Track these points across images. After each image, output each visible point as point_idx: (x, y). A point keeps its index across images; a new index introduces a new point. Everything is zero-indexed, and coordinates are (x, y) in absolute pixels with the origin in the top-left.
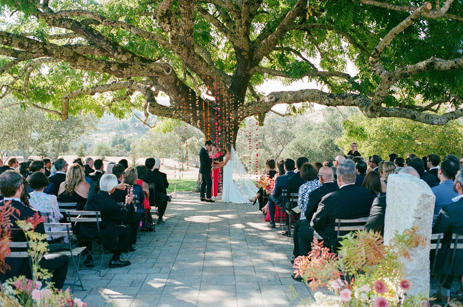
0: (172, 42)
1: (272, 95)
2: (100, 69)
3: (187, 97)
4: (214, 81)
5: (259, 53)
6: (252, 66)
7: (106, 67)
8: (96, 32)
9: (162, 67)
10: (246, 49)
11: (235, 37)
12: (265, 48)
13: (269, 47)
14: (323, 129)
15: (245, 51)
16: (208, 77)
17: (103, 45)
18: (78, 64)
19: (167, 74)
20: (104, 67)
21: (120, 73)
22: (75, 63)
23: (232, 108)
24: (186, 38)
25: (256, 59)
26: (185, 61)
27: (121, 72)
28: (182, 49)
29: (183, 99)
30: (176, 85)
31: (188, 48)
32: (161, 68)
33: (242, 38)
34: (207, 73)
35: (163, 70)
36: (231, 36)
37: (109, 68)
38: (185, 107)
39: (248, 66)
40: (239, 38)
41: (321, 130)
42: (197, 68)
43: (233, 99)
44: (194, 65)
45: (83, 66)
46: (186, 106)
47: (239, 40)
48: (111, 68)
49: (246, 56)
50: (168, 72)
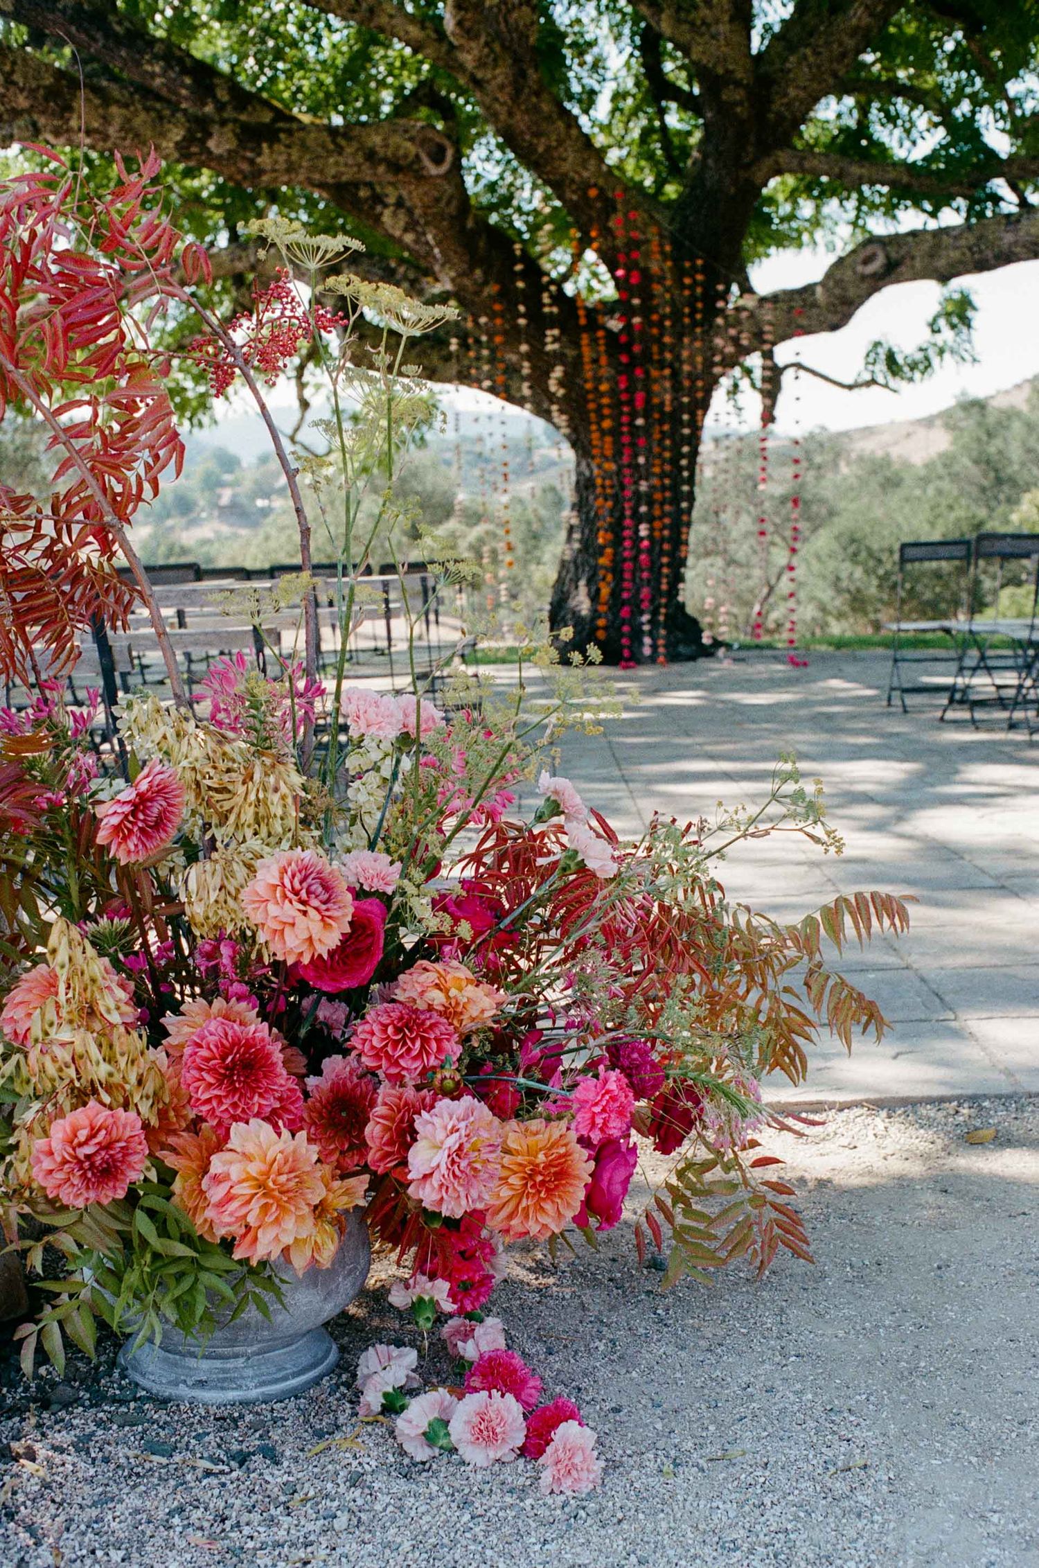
0: (459, 24)
1: (870, 250)
2: (168, 145)
3: (506, 278)
4: (615, 210)
5: (792, 92)
6: (765, 149)
7: (189, 139)
8: (120, 23)
9: (412, 139)
10: (739, 75)
11: (692, 24)
12: (819, 67)
13: (835, 65)
14: (947, 479)
15: (738, 84)
16: (593, 193)
17: (153, 75)
18: (74, 123)
19: (434, 170)
20: (184, 138)
21: (245, 167)
22: (62, 117)
23: (692, 315)
24: (509, 11)
25: (780, 117)
26: (503, 117)
27: (252, 162)
28: (495, 60)
29: (492, 289)
30: (463, 227)
31: (517, 60)
32: (408, 144)
33: (723, 28)
34: (586, 174)
35: (417, 156)
36: (679, 21)
37: (203, 142)
38: (498, 321)
39: (750, 149)
40: (713, 30)
41: (939, 483)
42: (548, 149)
43: (699, 277)
44: (537, 135)
45: (96, 131)
46: (502, 315)
47: (713, 37)
48: (211, 144)
49: (740, 103)
50: (438, 160)
